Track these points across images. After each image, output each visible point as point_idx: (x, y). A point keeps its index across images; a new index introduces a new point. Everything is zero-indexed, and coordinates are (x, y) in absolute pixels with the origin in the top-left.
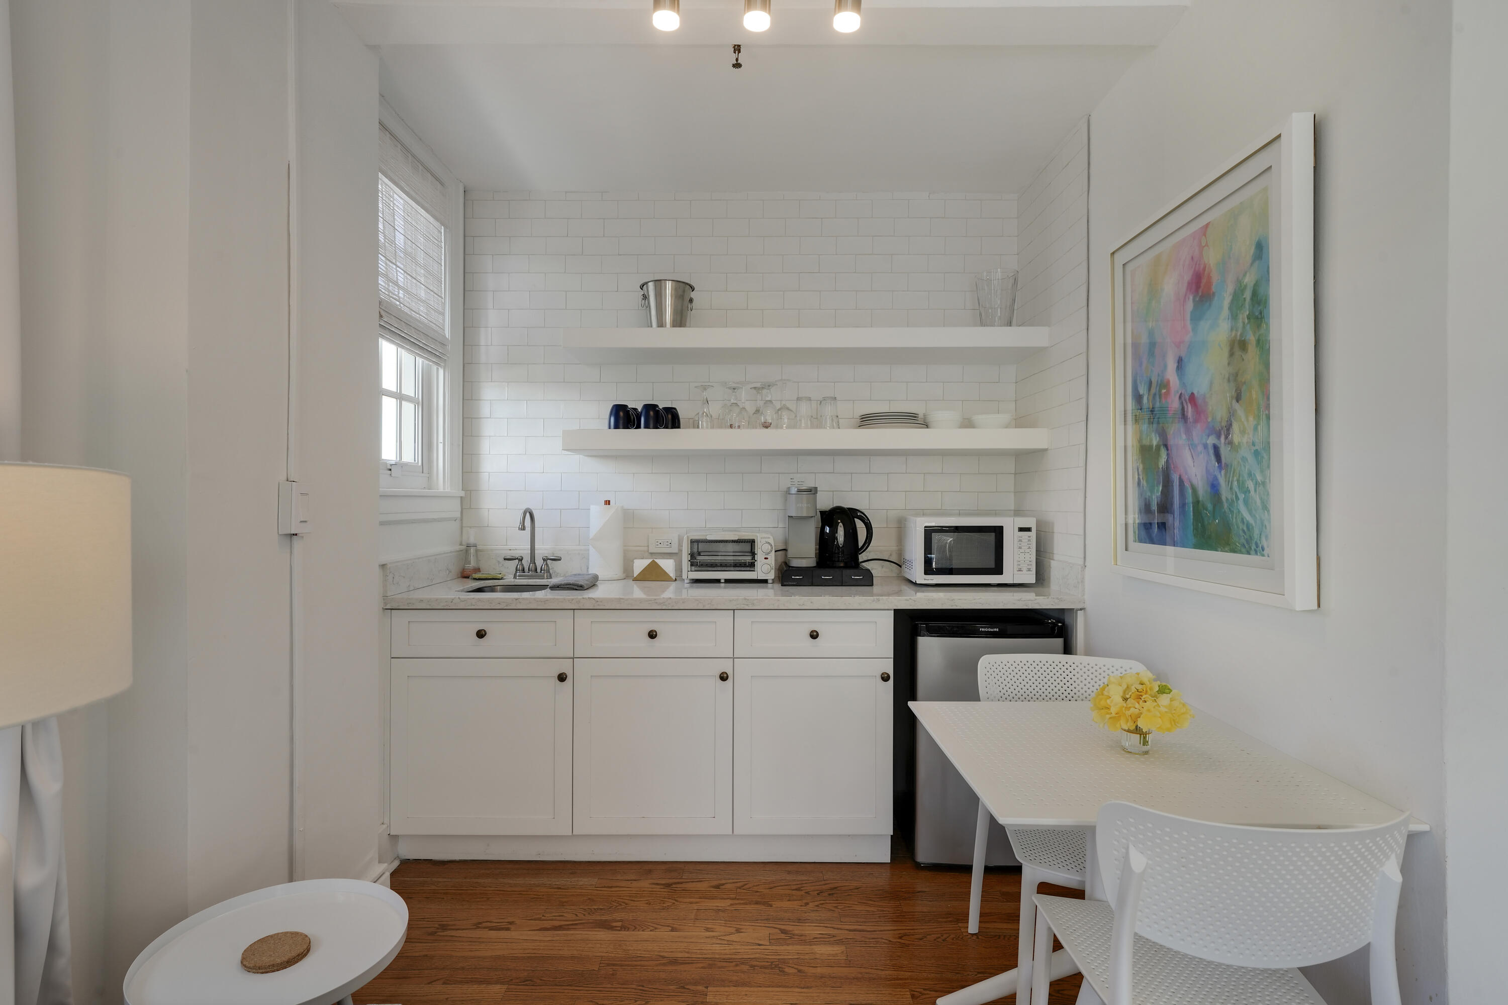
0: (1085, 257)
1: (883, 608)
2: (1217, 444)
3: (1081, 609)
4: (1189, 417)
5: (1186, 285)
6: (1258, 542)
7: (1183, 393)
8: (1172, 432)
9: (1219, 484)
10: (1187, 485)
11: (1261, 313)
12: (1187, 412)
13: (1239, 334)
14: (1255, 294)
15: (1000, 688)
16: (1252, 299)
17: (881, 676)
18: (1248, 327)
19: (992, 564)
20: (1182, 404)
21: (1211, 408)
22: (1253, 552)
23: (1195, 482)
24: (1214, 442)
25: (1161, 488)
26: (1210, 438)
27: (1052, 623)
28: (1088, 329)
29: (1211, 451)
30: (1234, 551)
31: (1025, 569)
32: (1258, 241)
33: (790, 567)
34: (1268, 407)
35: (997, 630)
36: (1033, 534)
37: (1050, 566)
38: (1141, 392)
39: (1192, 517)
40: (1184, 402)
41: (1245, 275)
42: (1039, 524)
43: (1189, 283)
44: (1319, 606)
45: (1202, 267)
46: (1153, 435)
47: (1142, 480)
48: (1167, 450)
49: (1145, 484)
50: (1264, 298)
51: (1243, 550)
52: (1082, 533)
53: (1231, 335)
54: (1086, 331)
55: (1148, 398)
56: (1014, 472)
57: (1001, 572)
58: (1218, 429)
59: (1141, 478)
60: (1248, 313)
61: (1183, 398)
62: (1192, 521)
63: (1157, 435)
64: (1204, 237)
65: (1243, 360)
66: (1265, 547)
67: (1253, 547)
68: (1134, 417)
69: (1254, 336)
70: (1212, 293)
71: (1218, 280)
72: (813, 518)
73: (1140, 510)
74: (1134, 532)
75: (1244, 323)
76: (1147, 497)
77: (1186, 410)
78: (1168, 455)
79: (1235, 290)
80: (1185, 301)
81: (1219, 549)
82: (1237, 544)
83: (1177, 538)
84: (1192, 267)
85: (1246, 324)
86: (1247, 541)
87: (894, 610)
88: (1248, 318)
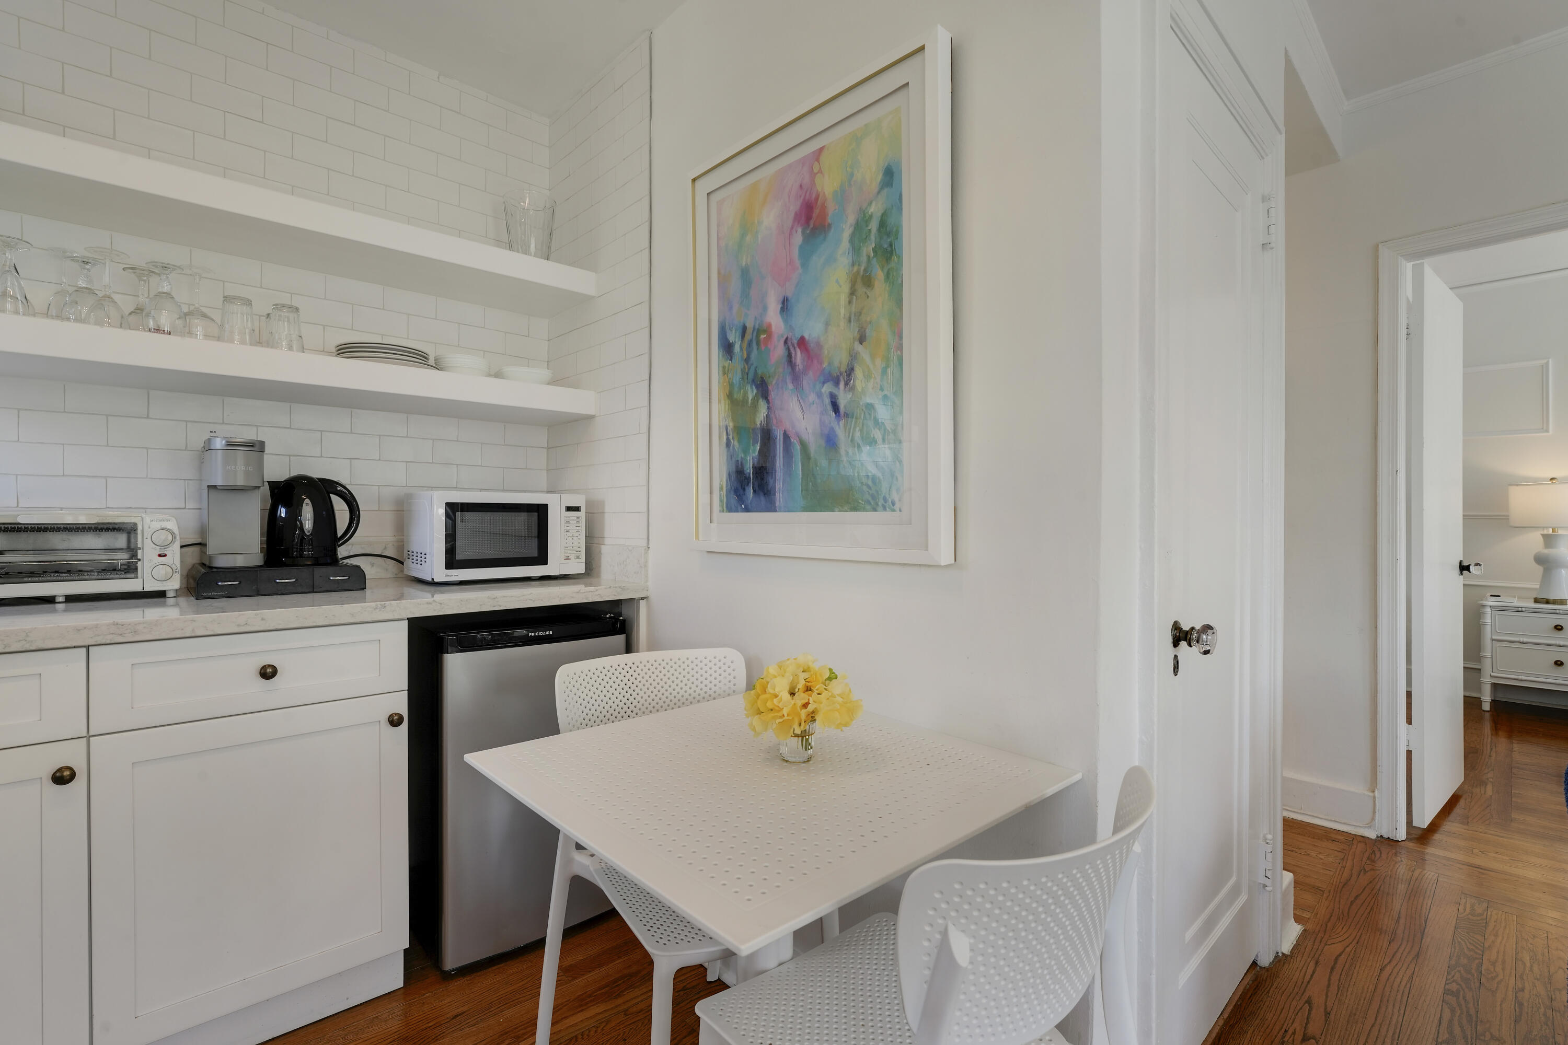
0: (648, 192)
1: (391, 617)
2: (834, 391)
3: (643, 599)
4: (797, 364)
5: (792, 215)
6: (888, 496)
7: (790, 337)
8: (774, 382)
9: (836, 436)
10: (794, 441)
11: (891, 245)
12: (795, 358)
13: (863, 268)
14: (882, 224)
15: (582, 708)
16: (879, 230)
17: (388, 719)
18: (874, 261)
19: (534, 553)
20: (788, 349)
21: (826, 352)
22: (880, 508)
23: (805, 437)
24: (830, 390)
25: (758, 448)
26: (826, 385)
27: (610, 618)
28: (650, 274)
29: (827, 401)
30: (855, 509)
31: (573, 557)
32: (887, 167)
33: (211, 568)
34: (900, 347)
35: (551, 632)
36: (582, 514)
37: (600, 552)
38: (731, 339)
39: (800, 477)
40: (791, 347)
41: (870, 204)
42: (588, 503)
43: (796, 214)
44: (955, 561)
45: (814, 196)
46: (748, 387)
47: (732, 440)
48: (768, 402)
49: (736, 443)
50: (894, 230)
51: (868, 507)
52: (645, 510)
53: (852, 270)
54: (648, 276)
55: (741, 346)
56: (546, 446)
57: (545, 562)
58: (836, 375)
59: (731, 437)
60: (874, 245)
61: (789, 344)
62: (800, 480)
63: (754, 387)
64: (816, 163)
65: (868, 297)
66: (896, 500)
67: (881, 502)
68: (721, 369)
69: (882, 270)
70: (827, 224)
71: (835, 210)
72: (257, 491)
73: (729, 474)
74: (721, 501)
75: (869, 257)
76: (739, 459)
77: (793, 356)
78: (769, 408)
79: (858, 221)
80: (791, 233)
81: (837, 509)
82: (860, 501)
83: (780, 502)
84: (801, 196)
85: (871, 258)
86: (873, 497)
87: (408, 619)
88: (875, 250)
